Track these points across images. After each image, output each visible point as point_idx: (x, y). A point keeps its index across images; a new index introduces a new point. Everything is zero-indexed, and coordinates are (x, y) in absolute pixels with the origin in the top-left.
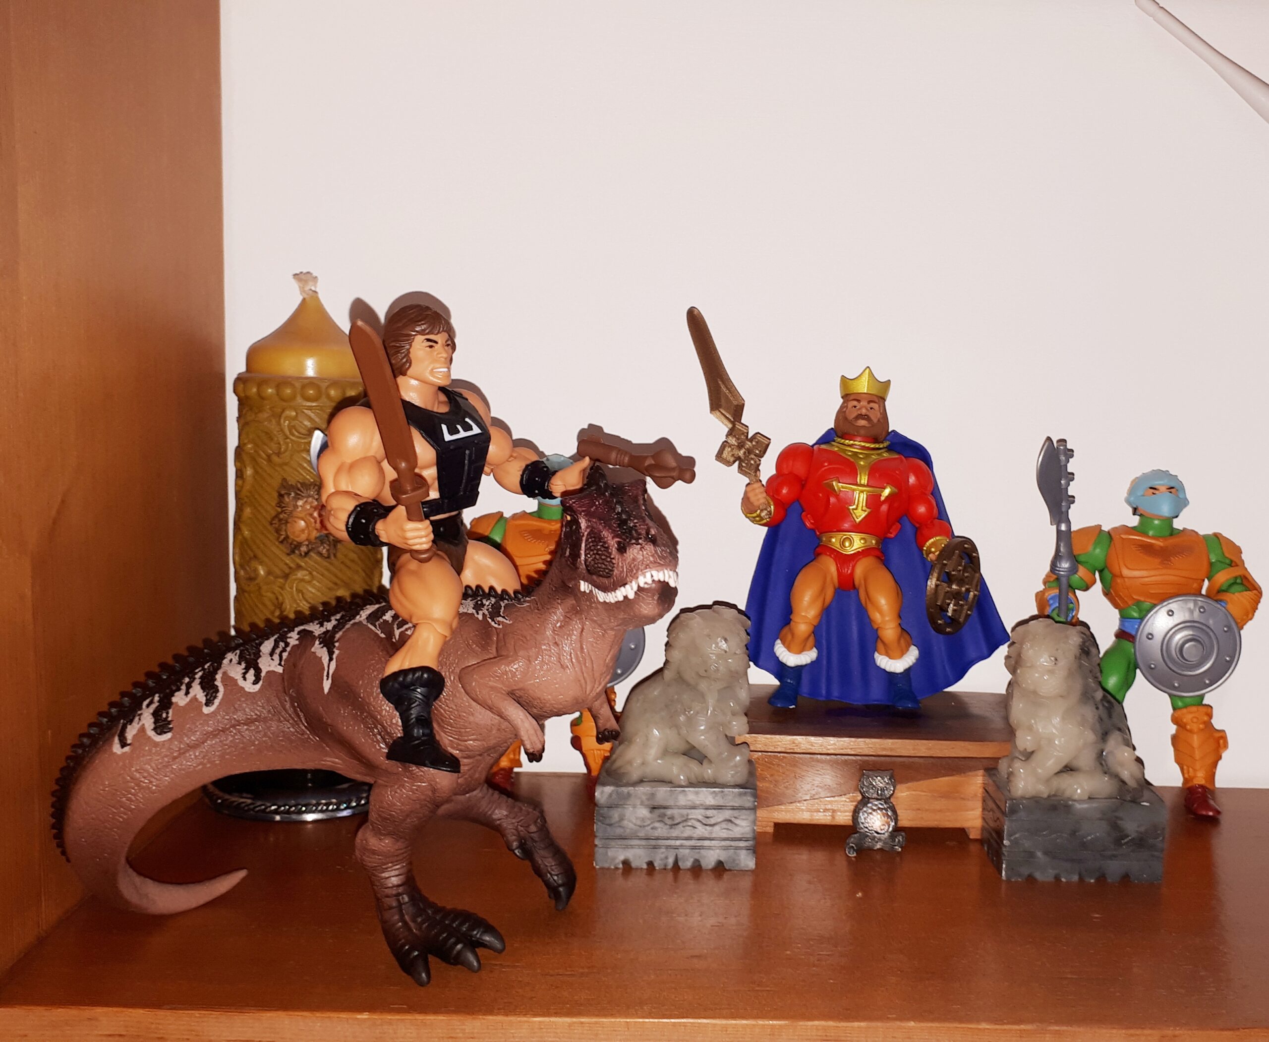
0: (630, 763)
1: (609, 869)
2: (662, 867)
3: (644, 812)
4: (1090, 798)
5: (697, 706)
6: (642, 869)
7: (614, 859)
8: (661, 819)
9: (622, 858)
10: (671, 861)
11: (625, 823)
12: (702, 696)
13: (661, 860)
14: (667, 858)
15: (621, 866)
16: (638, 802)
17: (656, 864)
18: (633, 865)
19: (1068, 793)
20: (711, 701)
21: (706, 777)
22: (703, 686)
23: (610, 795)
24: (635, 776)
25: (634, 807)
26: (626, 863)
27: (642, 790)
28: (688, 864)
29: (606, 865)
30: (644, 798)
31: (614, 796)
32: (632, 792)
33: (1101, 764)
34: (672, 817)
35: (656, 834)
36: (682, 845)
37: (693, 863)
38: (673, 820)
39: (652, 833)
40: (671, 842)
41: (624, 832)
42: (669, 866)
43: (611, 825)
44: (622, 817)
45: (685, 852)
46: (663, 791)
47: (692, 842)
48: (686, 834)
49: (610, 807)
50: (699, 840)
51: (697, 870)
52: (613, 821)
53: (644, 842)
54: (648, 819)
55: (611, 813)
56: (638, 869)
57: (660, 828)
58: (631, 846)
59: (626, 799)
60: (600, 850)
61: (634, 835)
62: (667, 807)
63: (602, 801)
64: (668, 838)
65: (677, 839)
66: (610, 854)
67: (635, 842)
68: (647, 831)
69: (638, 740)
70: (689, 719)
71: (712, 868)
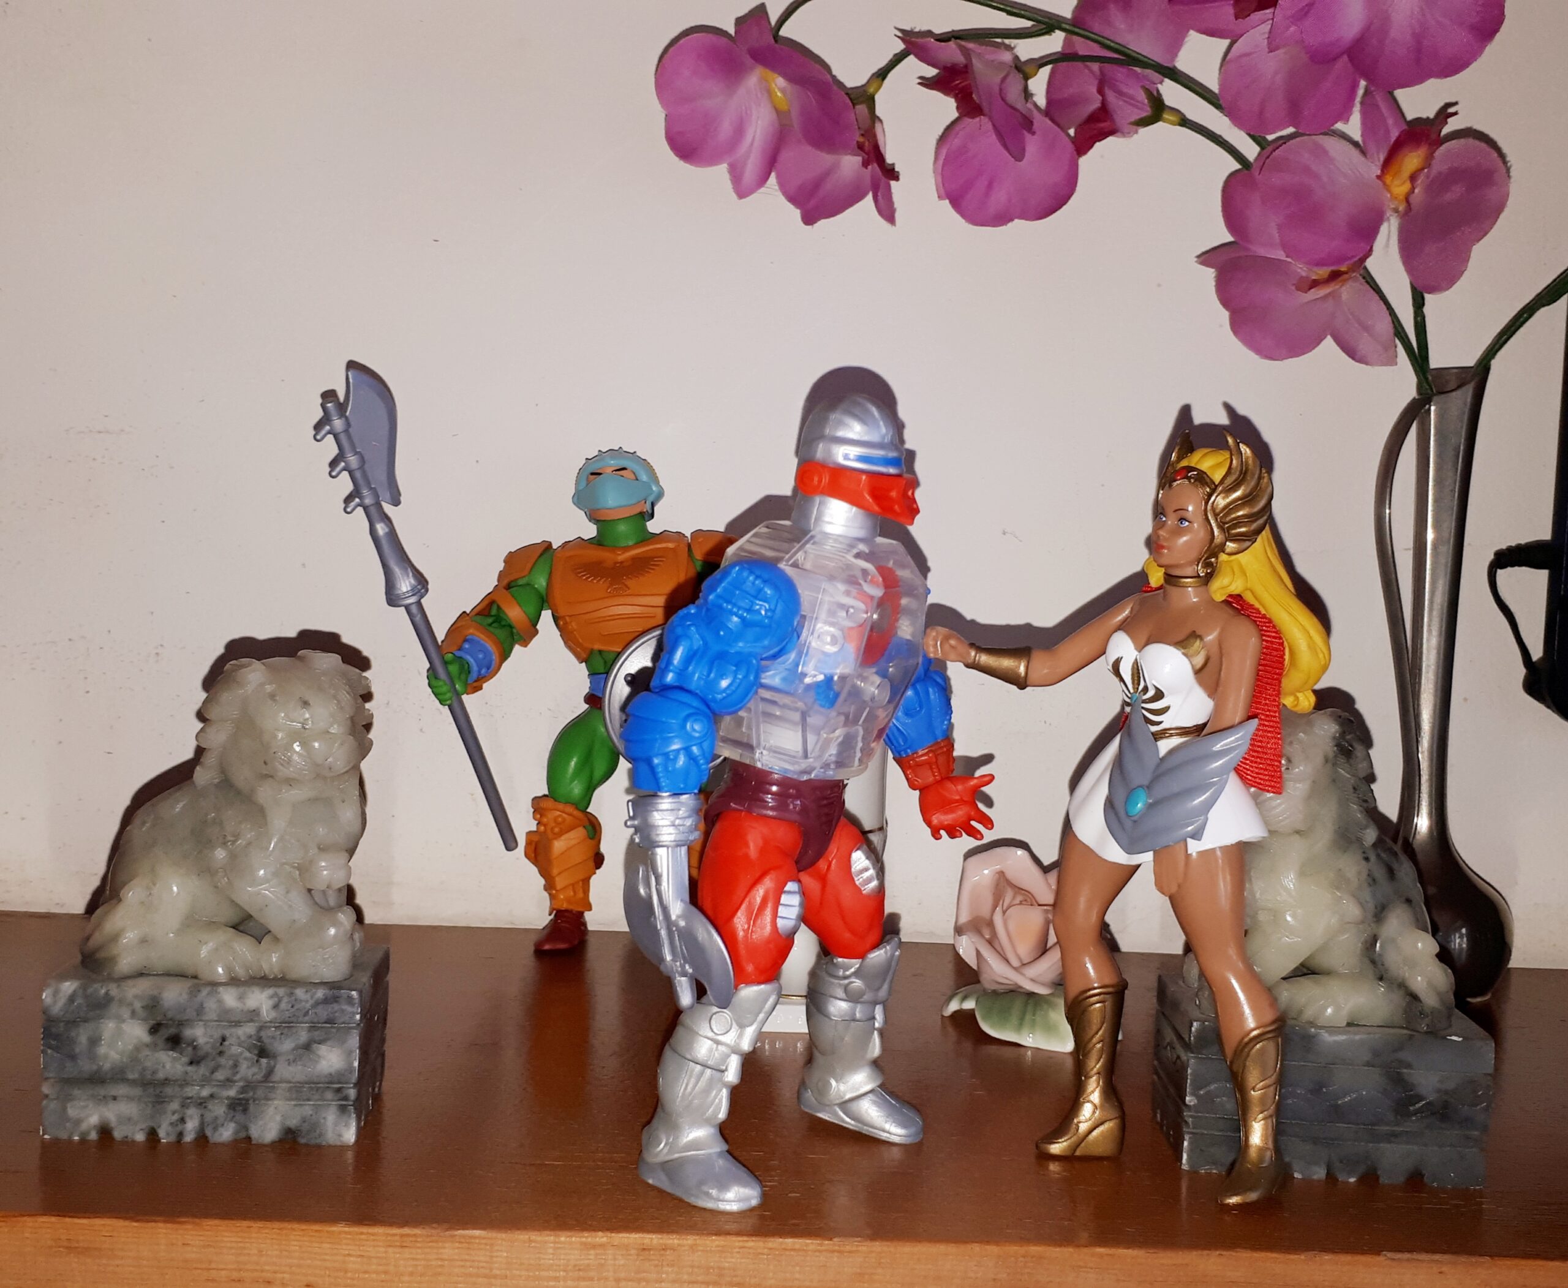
4: (1349, 1025)
5: (248, 834)
12: (258, 814)
19: (1309, 1014)
33: (1373, 962)
34: (193, 1044)
35: (161, 1075)
36: (212, 1096)
37: (236, 1132)
38: (195, 1048)
39: (154, 1072)
40: (192, 1091)
41: (100, 1068)
42: (189, 1138)
43: (73, 1057)
44: (94, 1041)
45: (219, 1110)
46: (173, 994)
47: (232, 1093)
48: (220, 1075)
49: (73, 1023)
50: (243, 1090)
51: (244, 1145)
52: (77, 1050)
53: (137, 1091)
54: (147, 1046)
55: (73, 1034)
56: (128, 1142)
57: (170, 1063)
58: (115, 1098)
59: (99, 1007)
60: (53, 1105)
61: (118, 1076)
62: (181, 1024)
63: (57, 1009)
64: (184, 1083)
65: (202, 1086)
66: (72, 1112)
67: (121, 1090)
68: (144, 1069)
69: (133, 895)
70: (233, 856)
71: (273, 1143)
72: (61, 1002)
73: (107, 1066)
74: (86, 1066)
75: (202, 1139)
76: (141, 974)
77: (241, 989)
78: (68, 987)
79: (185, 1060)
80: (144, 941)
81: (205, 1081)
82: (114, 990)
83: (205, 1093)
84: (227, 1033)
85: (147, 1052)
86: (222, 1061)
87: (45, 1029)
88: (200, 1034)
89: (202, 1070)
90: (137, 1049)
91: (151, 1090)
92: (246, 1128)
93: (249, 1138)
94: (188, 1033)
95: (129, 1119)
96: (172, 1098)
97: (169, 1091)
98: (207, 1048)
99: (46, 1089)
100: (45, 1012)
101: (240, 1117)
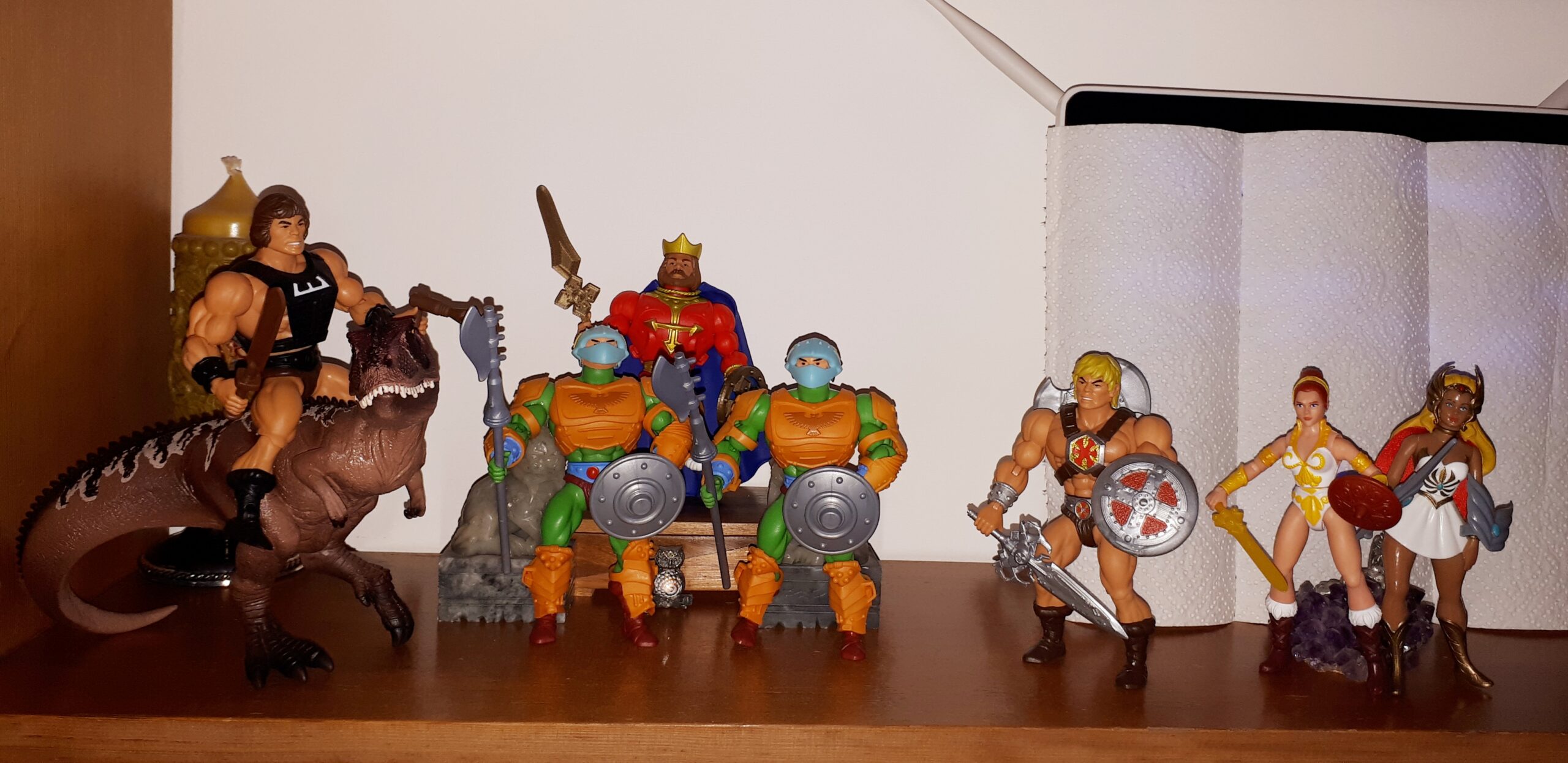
0: (468, 539)
1: (449, 622)
2: (491, 621)
3: (477, 578)
5: (521, 496)
6: (475, 623)
7: (453, 614)
8: (492, 582)
9: (459, 614)
10: (499, 616)
11: (463, 585)
12: (526, 488)
13: (491, 615)
14: (495, 614)
15: (459, 620)
16: (473, 570)
17: (487, 619)
18: (469, 620)
20: (533, 491)
21: (528, 551)
22: (527, 480)
23: (451, 565)
24: (471, 549)
25: (470, 573)
26: (463, 618)
27: (477, 561)
28: (512, 619)
29: (447, 620)
30: (477, 567)
31: (454, 566)
32: (467, 562)
34: (500, 583)
35: (486, 595)
36: (507, 604)
37: (516, 618)
38: (500, 584)
39: (484, 594)
40: (499, 602)
41: (462, 593)
42: (497, 621)
43: (451, 588)
44: (460, 582)
45: (510, 609)
46: (492, 562)
47: (515, 602)
48: (510, 595)
49: (451, 575)
50: (521, 600)
51: (519, 623)
52: (453, 585)
53: (477, 602)
54: (481, 583)
55: (451, 579)
56: (472, 623)
57: (490, 591)
58: (468, 605)
59: (463, 567)
60: (443, 608)
61: (469, 596)
62: (495, 575)
63: (445, 569)
64: (496, 598)
65: (503, 599)
66: (450, 610)
67: (470, 602)
68: (480, 593)
69: (474, 522)
70: (515, 505)
71: (531, 623)
72: (446, 566)
73: (465, 592)
74: (456, 592)
75: (503, 621)
76: (477, 554)
77: (519, 560)
78: (449, 560)
79: (496, 589)
80: (478, 541)
81: (504, 598)
82: (467, 560)
83: (505, 602)
84: (514, 578)
85: (481, 585)
86: (512, 589)
87: (440, 577)
88: (502, 578)
89: (503, 593)
90: (477, 585)
91: (482, 601)
92: (521, 616)
93: (522, 621)
94: (497, 578)
95: (474, 613)
96: (491, 604)
97: (489, 602)
98: (505, 584)
99: (440, 602)
100: (440, 570)
101: (519, 613)
